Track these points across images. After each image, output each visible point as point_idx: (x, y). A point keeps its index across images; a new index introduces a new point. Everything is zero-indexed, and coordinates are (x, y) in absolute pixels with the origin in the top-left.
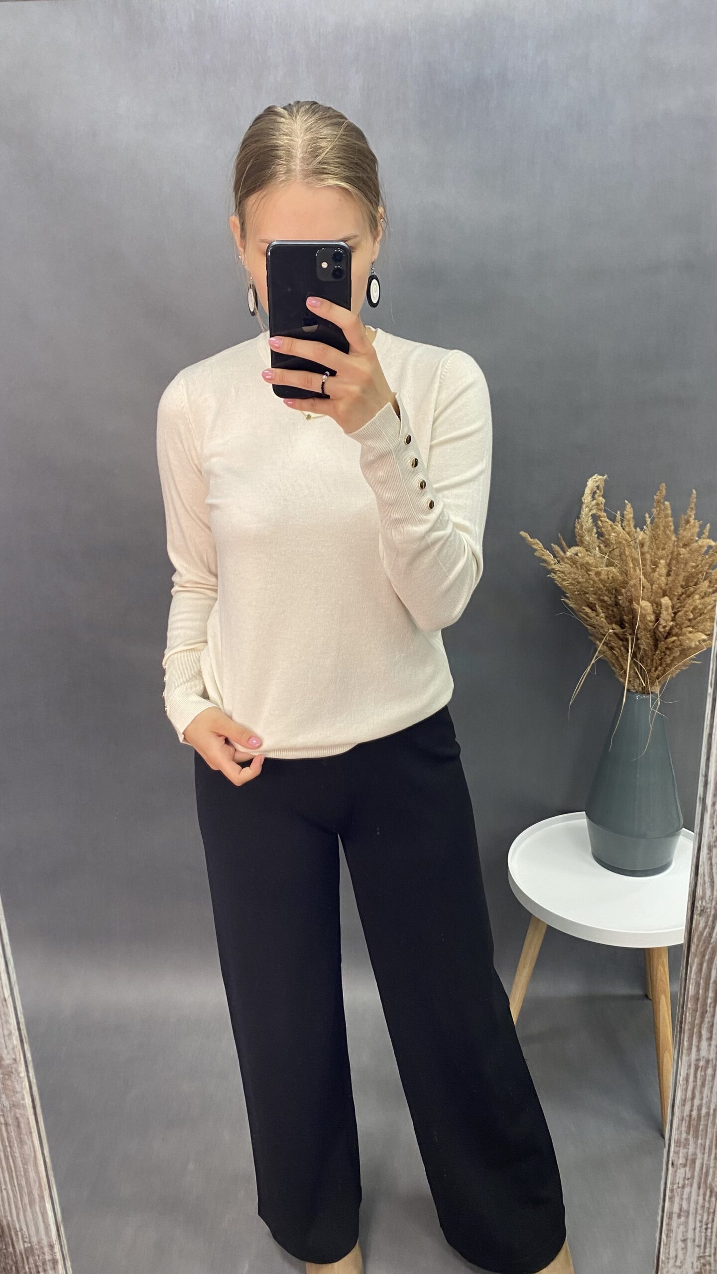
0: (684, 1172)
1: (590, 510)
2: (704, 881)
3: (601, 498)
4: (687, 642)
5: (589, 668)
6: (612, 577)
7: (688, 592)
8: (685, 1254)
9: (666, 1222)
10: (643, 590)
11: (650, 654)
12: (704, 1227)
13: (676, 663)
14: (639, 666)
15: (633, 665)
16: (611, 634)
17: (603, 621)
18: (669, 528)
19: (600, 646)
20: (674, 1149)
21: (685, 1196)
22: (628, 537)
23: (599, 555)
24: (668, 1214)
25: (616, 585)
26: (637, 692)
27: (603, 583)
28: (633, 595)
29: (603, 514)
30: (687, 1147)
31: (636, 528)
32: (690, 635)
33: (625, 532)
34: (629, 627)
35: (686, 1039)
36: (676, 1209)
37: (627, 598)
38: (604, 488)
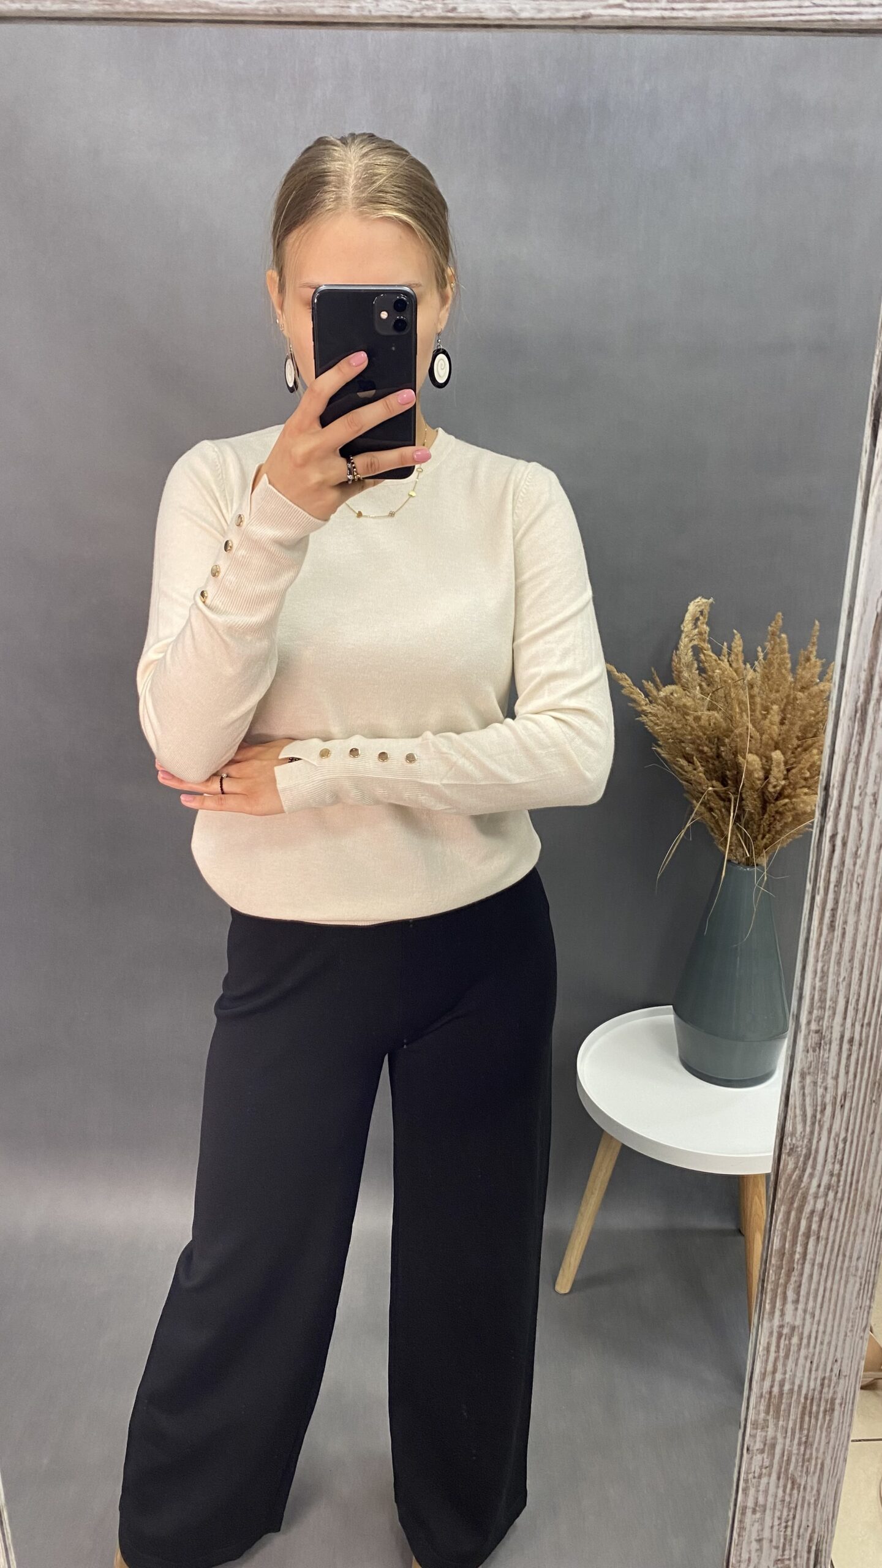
0: (761, 1459)
1: (691, 641)
2: (795, 1113)
3: (705, 626)
4: (801, 805)
5: (683, 832)
6: (714, 724)
7: (805, 745)
8: (759, 1557)
9: (738, 1518)
10: (750, 740)
11: (757, 818)
12: (783, 1524)
13: (788, 831)
14: (743, 833)
15: (736, 831)
16: (710, 792)
17: (700, 776)
18: (786, 666)
19: (697, 806)
20: (750, 1432)
21: (762, 1488)
22: (735, 674)
23: (700, 696)
24: (741, 1509)
25: (718, 733)
26: (739, 863)
27: (704, 730)
28: (739, 745)
29: (707, 646)
30: (766, 1429)
31: (745, 664)
32: (805, 797)
33: (731, 669)
34: (732, 785)
35: (768, 1301)
36: (750, 1504)
37: (730, 750)
38: (709, 613)
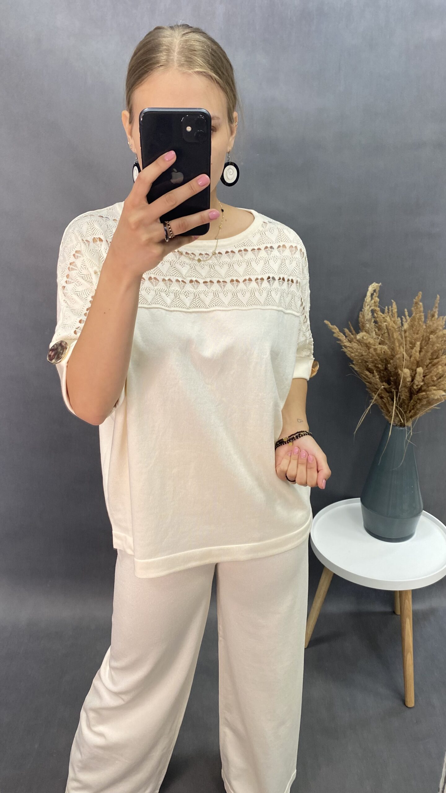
1: (370, 307)
3: (377, 298)
4: (432, 396)
6: (384, 352)
7: (433, 363)
10: (405, 362)
11: (407, 402)
13: (424, 408)
15: (396, 410)
16: (382, 389)
17: (377, 381)
18: (421, 320)
19: (375, 397)
23: (375, 336)
25: (386, 358)
26: (396, 425)
27: (379, 356)
28: (398, 364)
29: (378, 309)
32: (434, 392)
34: (393, 384)
37: (393, 366)
